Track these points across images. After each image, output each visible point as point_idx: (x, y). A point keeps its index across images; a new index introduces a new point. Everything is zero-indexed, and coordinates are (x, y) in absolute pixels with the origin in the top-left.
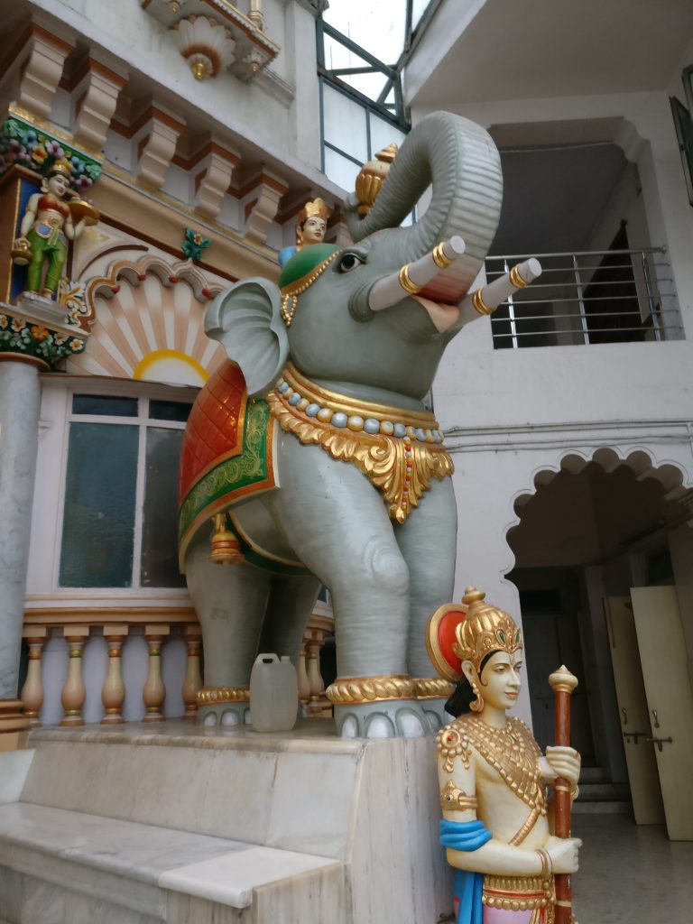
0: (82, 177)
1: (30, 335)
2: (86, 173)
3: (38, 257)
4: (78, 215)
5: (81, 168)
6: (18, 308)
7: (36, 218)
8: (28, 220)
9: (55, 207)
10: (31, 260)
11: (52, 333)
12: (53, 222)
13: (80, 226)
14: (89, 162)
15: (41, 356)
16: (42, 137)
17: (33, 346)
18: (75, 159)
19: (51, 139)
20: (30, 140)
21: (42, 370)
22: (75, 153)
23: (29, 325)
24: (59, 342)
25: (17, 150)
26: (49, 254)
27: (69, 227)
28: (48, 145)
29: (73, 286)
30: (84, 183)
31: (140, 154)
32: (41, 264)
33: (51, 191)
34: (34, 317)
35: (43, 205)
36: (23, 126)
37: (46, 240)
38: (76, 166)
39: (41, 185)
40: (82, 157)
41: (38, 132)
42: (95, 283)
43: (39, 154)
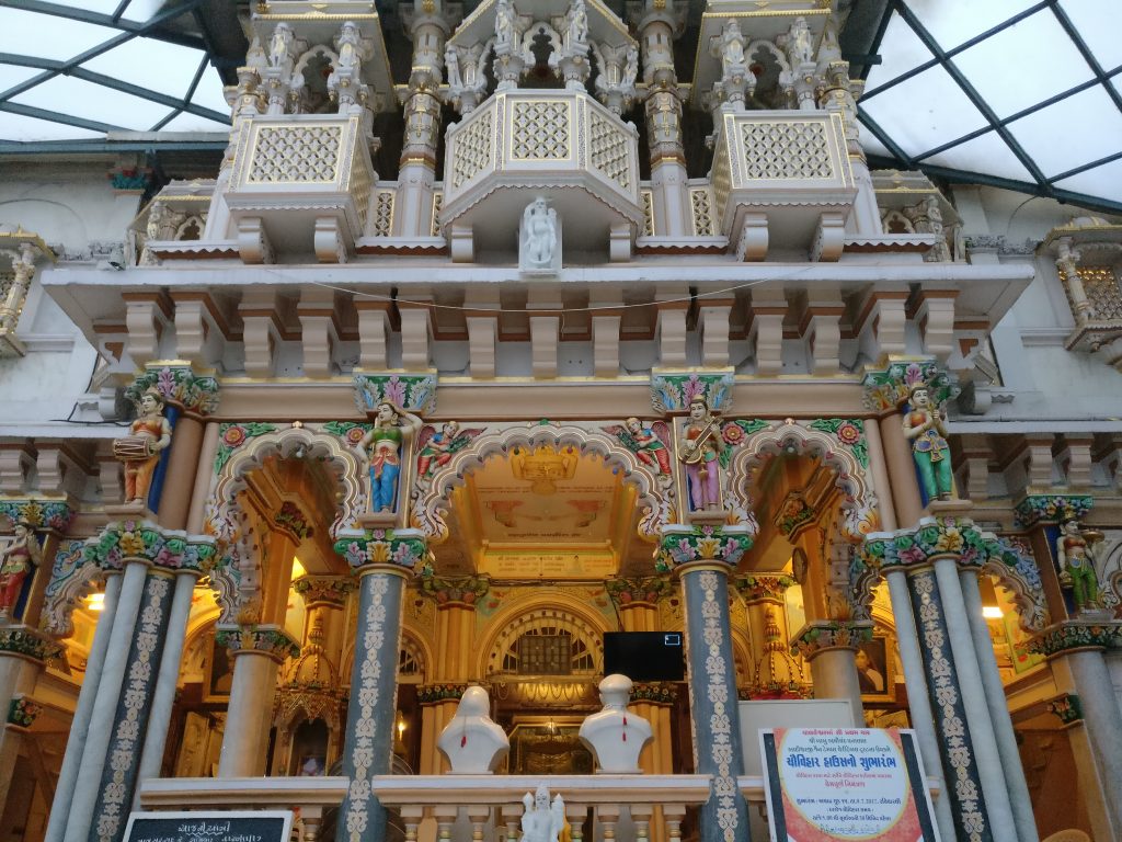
0: (1082, 509)
1: (1091, 634)
2: (1083, 506)
3: (1078, 582)
4: (1090, 540)
5: (1079, 505)
6: (1079, 620)
7: (1066, 554)
8: (1062, 557)
9: (1077, 544)
10: (1074, 585)
11: (1104, 628)
12: (1079, 555)
13: (1094, 548)
14: (1082, 499)
15: (1100, 644)
16: (1049, 499)
17: (1094, 640)
18: (1074, 501)
19: (1056, 497)
20: (1043, 503)
21: (1104, 653)
22: (1072, 498)
23: (1089, 628)
24: (1110, 632)
25: (1038, 513)
26: (1085, 578)
27: (1088, 551)
28: (1055, 501)
29: (1102, 586)
30: (1084, 513)
31: (1113, 474)
32: (1081, 585)
33: (1068, 532)
34: (1091, 622)
35: (1068, 545)
36: (1037, 498)
37: (1080, 569)
38: (1075, 505)
39: (1060, 530)
40: (1076, 498)
41: (1047, 497)
42: (1115, 578)
43: (1051, 509)
